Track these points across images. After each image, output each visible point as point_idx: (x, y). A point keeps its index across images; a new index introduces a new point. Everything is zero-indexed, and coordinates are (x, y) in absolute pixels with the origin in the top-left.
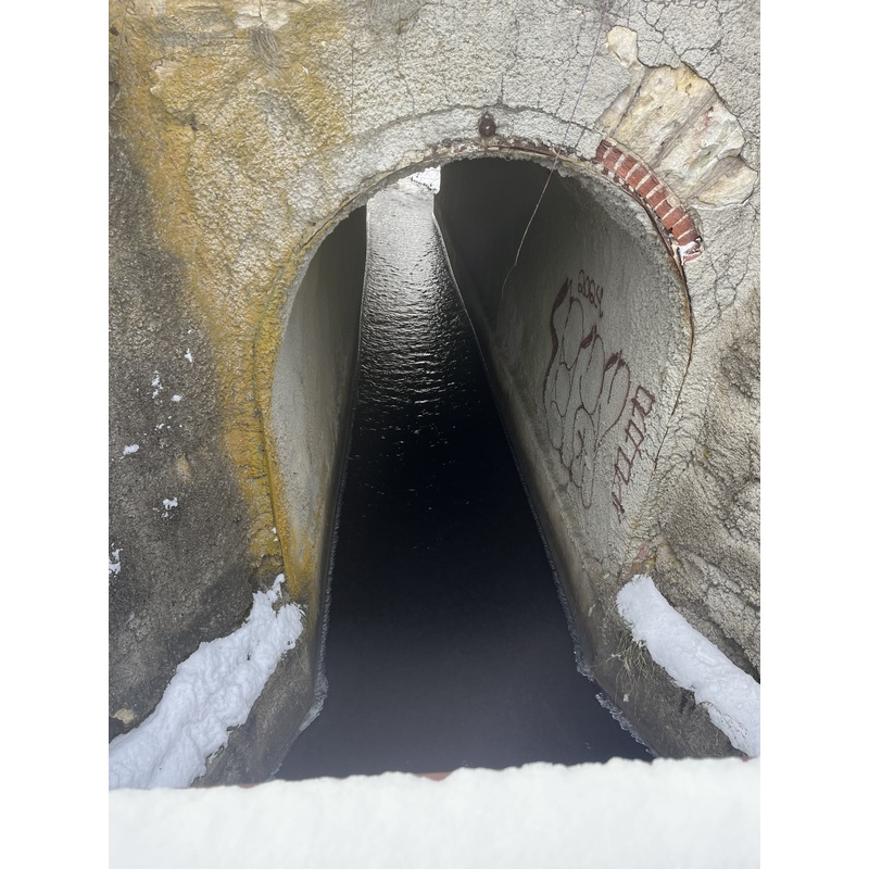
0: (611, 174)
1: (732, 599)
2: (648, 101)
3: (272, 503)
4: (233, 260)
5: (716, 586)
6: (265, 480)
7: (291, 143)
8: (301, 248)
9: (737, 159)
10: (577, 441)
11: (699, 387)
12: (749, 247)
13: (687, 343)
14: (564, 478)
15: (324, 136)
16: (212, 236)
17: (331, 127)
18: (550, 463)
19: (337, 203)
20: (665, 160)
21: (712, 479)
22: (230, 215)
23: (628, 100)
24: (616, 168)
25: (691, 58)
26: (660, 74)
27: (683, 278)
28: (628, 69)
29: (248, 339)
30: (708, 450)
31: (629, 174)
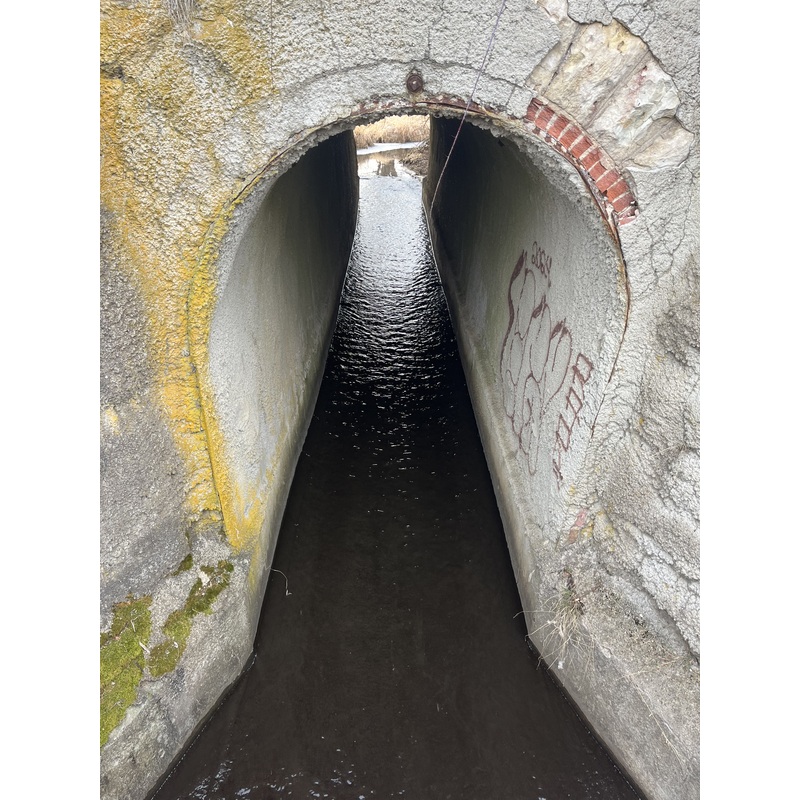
0: (543, 134)
1: (666, 570)
2: (580, 59)
3: (210, 457)
4: (163, 214)
5: (650, 556)
6: (203, 435)
7: (217, 95)
8: (231, 202)
9: (672, 120)
10: (526, 408)
11: (635, 354)
12: (686, 212)
13: (624, 309)
14: (514, 446)
15: (249, 89)
16: (142, 189)
17: (256, 80)
18: (503, 430)
19: (266, 158)
20: (600, 120)
21: (647, 447)
22: (158, 168)
23: (559, 57)
24: (548, 128)
25: (624, 14)
26: (591, 31)
27: (618, 242)
28: (558, 25)
29: (181, 294)
30: (643, 418)
31: (562, 134)
